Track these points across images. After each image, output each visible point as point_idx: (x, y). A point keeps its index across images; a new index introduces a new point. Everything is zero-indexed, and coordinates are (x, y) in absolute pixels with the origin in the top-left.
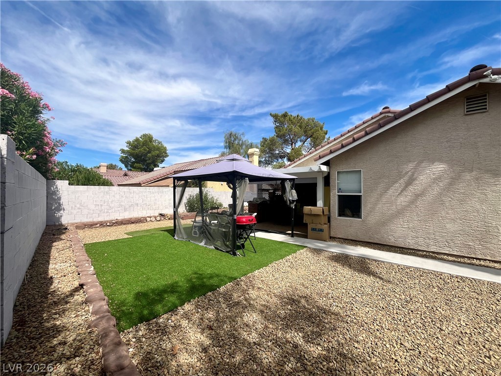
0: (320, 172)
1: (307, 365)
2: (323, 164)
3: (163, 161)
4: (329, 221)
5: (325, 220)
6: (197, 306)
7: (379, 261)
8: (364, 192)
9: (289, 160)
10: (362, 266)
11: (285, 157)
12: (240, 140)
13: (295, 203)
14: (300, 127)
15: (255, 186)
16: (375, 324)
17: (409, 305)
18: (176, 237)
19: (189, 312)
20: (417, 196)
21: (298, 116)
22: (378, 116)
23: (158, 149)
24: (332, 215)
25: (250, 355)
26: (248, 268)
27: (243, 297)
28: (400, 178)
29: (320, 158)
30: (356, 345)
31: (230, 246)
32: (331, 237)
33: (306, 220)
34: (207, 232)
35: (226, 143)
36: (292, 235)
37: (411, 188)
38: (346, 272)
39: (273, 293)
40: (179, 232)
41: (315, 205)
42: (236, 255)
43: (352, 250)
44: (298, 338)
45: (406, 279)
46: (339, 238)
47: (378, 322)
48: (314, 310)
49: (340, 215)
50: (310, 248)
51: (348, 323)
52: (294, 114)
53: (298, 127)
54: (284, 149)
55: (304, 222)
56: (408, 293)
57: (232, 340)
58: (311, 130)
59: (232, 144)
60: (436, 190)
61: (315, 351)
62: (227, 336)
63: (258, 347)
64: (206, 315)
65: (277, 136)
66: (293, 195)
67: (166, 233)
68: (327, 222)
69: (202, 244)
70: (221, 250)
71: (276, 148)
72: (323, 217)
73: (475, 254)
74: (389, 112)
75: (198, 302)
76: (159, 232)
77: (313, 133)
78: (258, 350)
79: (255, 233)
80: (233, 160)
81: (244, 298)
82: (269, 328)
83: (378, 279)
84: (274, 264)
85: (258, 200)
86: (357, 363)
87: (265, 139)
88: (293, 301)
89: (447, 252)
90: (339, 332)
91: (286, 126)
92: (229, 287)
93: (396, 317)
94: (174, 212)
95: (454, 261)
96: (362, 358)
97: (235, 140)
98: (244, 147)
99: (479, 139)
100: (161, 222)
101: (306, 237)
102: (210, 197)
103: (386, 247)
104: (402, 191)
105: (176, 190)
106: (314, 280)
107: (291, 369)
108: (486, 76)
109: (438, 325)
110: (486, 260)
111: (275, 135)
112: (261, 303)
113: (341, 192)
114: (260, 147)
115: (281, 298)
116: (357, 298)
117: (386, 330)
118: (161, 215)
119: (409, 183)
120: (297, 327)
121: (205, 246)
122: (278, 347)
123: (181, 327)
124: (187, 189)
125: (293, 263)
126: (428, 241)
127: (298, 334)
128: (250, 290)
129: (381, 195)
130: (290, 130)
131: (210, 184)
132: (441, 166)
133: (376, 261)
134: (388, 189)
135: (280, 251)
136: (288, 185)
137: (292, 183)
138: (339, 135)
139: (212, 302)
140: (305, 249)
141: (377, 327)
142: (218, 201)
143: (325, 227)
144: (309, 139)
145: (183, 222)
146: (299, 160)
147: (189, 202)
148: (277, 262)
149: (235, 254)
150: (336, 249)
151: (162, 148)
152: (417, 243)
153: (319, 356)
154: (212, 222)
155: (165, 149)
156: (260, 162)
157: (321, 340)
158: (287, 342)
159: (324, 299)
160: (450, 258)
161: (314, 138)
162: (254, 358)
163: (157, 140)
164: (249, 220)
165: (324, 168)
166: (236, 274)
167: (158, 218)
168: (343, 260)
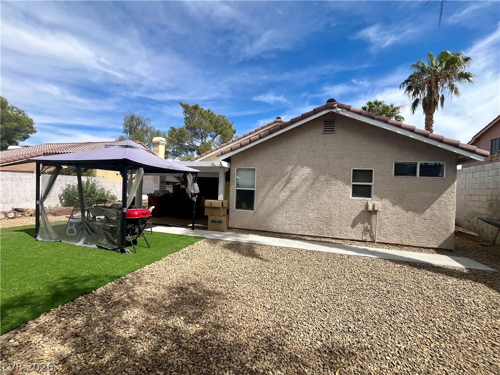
0: (222, 167)
1: (183, 343)
2: (224, 160)
3: (25, 138)
4: (228, 213)
5: (224, 212)
6: (60, 315)
7: (262, 245)
8: (257, 187)
9: (199, 153)
10: (250, 251)
11: (194, 151)
12: (144, 126)
13: (197, 196)
14: (211, 122)
15: (157, 177)
16: (249, 296)
17: (277, 276)
18: (39, 238)
19: (46, 324)
20: (293, 192)
21: (209, 111)
22: (273, 124)
23: (17, 120)
24: (230, 207)
25: (123, 351)
26: (138, 264)
27: (125, 295)
28: (283, 177)
29: (222, 154)
30: (230, 315)
31: (118, 243)
32: (229, 228)
33: (207, 212)
34: (89, 229)
35: (126, 126)
36: (193, 228)
37: (289, 185)
38: (235, 257)
39: (162, 286)
40: (44, 231)
41: (216, 198)
42: (125, 252)
43: (244, 237)
44: (178, 322)
45: (279, 257)
46: (236, 228)
47: (251, 294)
48: (200, 294)
49: (237, 208)
50: (208, 239)
51: (227, 299)
52: (206, 109)
53: (208, 122)
54: (194, 142)
55: (205, 215)
56: (277, 268)
57: (104, 341)
58: (221, 126)
59: (134, 128)
60: (304, 188)
61: (193, 329)
62: (97, 339)
63: (134, 340)
64: (72, 323)
65: (187, 128)
66: (195, 188)
67: (23, 233)
68: (226, 214)
69: (81, 243)
70: (106, 249)
71: (186, 140)
72: (222, 210)
73: (324, 234)
74: (280, 122)
75: (62, 310)
76: (10, 233)
77: (223, 130)
78: (133, 343)
79: (152, 228)
80: (127, 146)
81: (127, 295)
82: (150, 319)
83: (259, 260)
84: (168, 257)
85: (160, 193)
86: (228, 329)
87: (173, 129)
88: (182, 290)
89: (308, 234)
90: (218, 308)
91: (196, 119)
92: (109, 287)
93: (265, 287)
94: (37, 206)
95: (311, 240)
96: (232, 325)
97: (138, 124)
98: (149, 134)
99: (330, 152)
100: (17, 220)
101: (206, 229)
102: (99, 188)
103: (271, 234)
104: (283, 188)
105: (41, 177)
106: (207, 267)
107: (166, 351)
108: (334, 108)
109: (291, 287)
110: (328, 238)
111: (184, 126)
112: (146, 297)
113: (239, 187)
114: (167, 136)
115: (170, 288)
116: (240, 278)
117: (255, 299)
118: (17, 210)
119: (288, 181)
120: (180, 312)
121: (85, 245)
122: (156, 335)
123: (31, 344)
124: (59, 177)
125: (189, 254)
126: (297, 226)
127: (180, 318)
128: (136, 286)
129: (269, 191)
130: (201, 124)
131: (99, 172)
132: (308, 170)
133: (260, 245)
134: (274, 185)
135: (177, 244)
136: (190, 178)
137: (194, 176)
138: (243, 136)
139: (83, 307)
140: (203, 240)
141: (249, 298)
142: (111, 194)
143: (224, 219)
144: (219, 136)
145: (51, 219)
146: (206, 154)
147: (66, 193)
148: (172, 255)
149: (123, 251)
150: (231, 238)
151: (25, 120)
152: (290, 229)
153: (196, 333)
154: (97, 217)
155: (31, 122)
156: (166, 153)
157: (201, 318)
158: (168, 327)
159: (212, 282)
160: (310, 239)
161: (223, 135)
162: (126, 352)
163: (15, 107)
164: (142, 213)
165: (225, 164)
166: (121, 272)
167: (12, 215)
168: (235, 247)
